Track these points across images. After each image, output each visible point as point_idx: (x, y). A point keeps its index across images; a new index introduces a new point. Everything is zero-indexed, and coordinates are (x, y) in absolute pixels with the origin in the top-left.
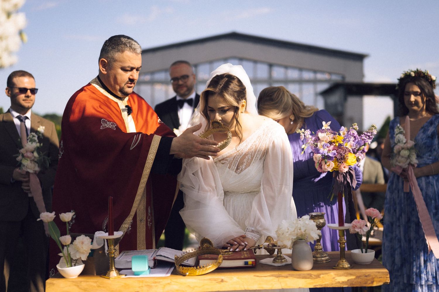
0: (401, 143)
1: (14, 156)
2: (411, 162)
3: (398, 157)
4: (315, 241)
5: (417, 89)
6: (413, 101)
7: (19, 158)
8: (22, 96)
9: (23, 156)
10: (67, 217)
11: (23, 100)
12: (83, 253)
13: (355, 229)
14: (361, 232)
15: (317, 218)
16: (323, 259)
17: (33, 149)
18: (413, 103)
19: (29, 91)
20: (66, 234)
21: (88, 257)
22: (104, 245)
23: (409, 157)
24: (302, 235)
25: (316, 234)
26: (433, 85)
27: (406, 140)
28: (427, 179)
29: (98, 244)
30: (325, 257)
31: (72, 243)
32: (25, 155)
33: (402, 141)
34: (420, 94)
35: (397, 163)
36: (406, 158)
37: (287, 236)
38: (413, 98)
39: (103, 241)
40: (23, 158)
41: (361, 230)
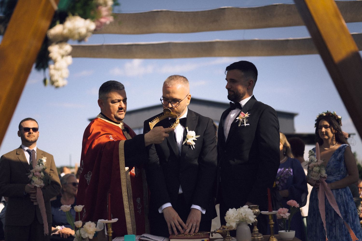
0: (313, 162)
1: (27, 174)
2: (322, 176)
3: (312, 173)
4: (252, 223)
5: (326, 123)
6: (324, 132)
7: (30, 176)
8: (27, 134)
9: (34, 175)
10: (79, 208)
11: (28, 136)
12: (90, 234)
13: (280, 214)
14: (284, 216)
15: (253, 208)
16: (259, 237)
17: (41, 170)
18: (324, 133)
19: (31, 130)
20: (78, 220)
21: (94, 237)
22: (104, 229)
23: (320, 171)
24: (243, 219)
25: (253, 218)
26: (340, 122)
27: (317, 160)
28: (337, 191)
29: (100, 228)
30: (260, 236)
31: (82, 227)
32: (35, 174)
33: (314, 161)
34: (329, 127)
35: (312, 177)
36: (317, 172)
37: (233, 219)
38: (324, 130)
39: (103, 226)
40: (34, 176)
41: (285, 215)
